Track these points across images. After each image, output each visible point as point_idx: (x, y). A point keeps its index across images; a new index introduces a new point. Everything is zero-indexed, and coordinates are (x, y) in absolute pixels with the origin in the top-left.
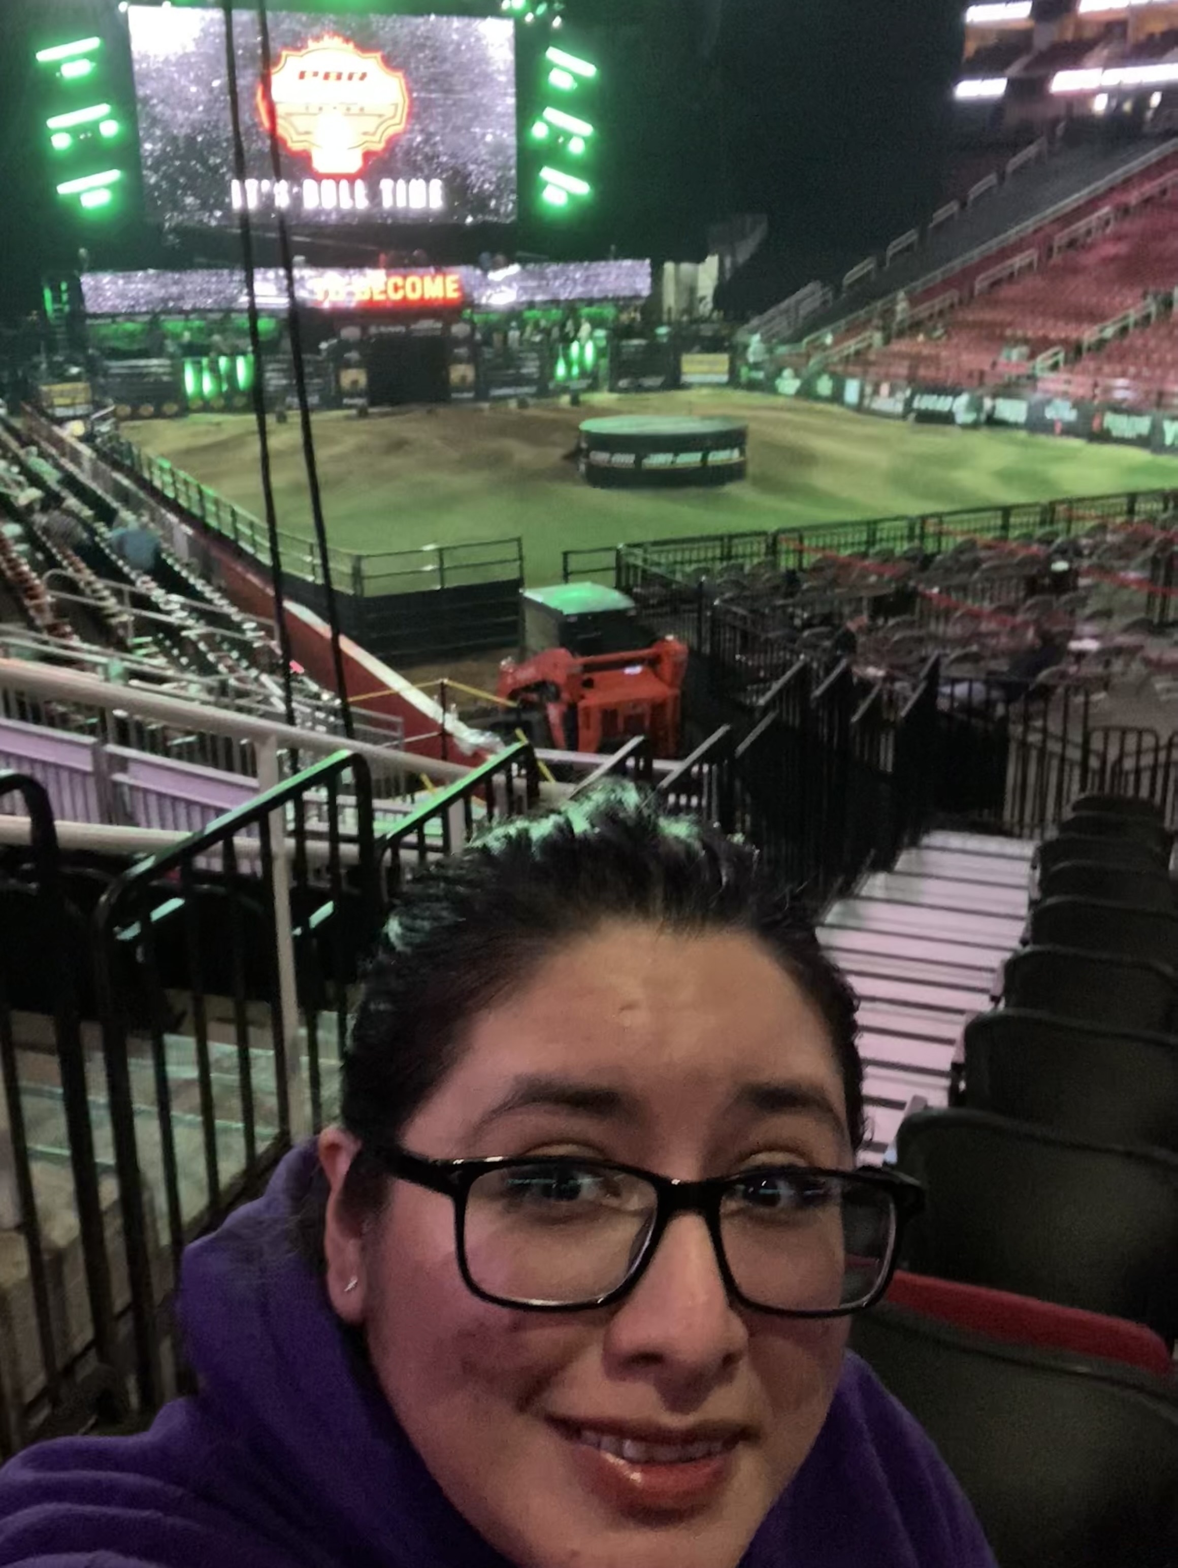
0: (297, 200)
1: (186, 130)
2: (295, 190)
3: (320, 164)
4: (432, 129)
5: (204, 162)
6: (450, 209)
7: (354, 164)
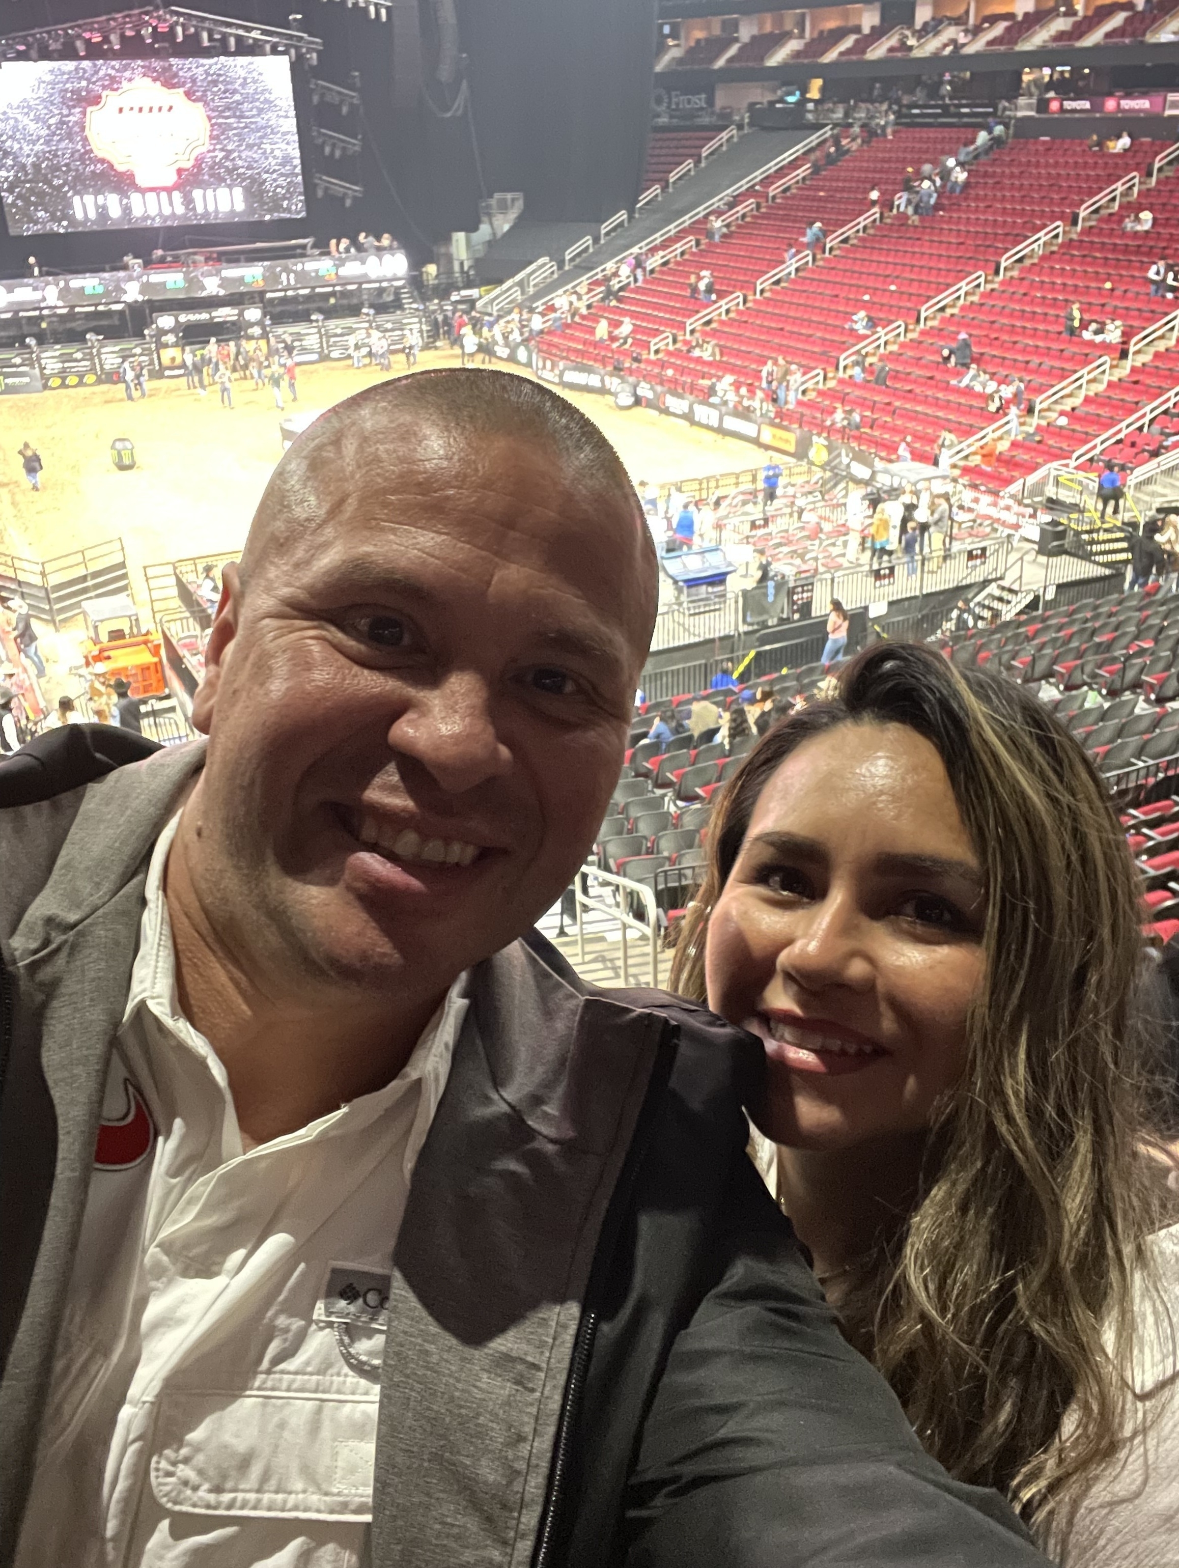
0: (127, 210)
1: (31, 160)
2: (125, 201)
3: (141, 181)
4: (229, 148)
5: (49, 183)
6: (250, 210)
7: (171, 179)
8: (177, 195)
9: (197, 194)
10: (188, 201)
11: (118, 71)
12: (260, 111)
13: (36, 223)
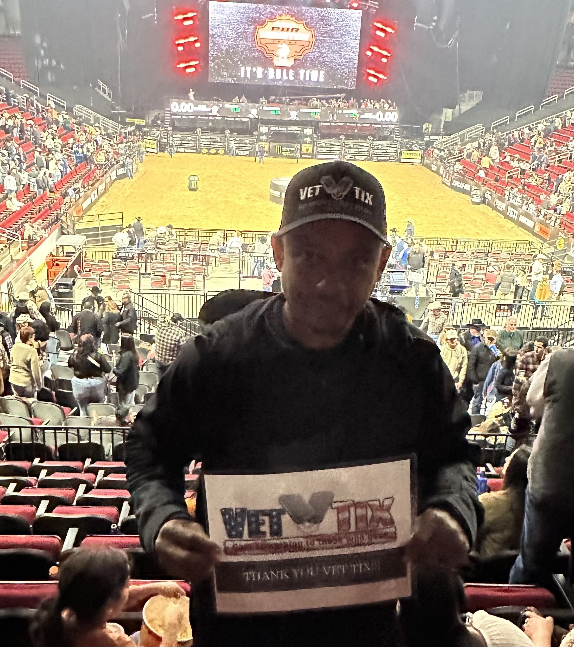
0: (265, 75)
1: (226, 48)
2: (266, 71)
3: (276, 63)
7: (290, 63)
8: (291, 72)
9: (302, 72)
10: (297, 75)
11: (276, 10)
12: (342, 35)
13: (222, 77)
